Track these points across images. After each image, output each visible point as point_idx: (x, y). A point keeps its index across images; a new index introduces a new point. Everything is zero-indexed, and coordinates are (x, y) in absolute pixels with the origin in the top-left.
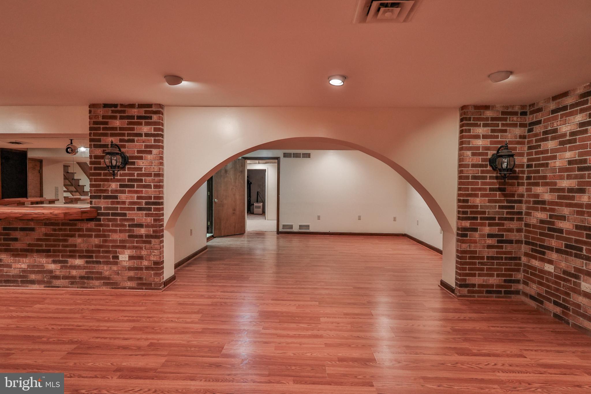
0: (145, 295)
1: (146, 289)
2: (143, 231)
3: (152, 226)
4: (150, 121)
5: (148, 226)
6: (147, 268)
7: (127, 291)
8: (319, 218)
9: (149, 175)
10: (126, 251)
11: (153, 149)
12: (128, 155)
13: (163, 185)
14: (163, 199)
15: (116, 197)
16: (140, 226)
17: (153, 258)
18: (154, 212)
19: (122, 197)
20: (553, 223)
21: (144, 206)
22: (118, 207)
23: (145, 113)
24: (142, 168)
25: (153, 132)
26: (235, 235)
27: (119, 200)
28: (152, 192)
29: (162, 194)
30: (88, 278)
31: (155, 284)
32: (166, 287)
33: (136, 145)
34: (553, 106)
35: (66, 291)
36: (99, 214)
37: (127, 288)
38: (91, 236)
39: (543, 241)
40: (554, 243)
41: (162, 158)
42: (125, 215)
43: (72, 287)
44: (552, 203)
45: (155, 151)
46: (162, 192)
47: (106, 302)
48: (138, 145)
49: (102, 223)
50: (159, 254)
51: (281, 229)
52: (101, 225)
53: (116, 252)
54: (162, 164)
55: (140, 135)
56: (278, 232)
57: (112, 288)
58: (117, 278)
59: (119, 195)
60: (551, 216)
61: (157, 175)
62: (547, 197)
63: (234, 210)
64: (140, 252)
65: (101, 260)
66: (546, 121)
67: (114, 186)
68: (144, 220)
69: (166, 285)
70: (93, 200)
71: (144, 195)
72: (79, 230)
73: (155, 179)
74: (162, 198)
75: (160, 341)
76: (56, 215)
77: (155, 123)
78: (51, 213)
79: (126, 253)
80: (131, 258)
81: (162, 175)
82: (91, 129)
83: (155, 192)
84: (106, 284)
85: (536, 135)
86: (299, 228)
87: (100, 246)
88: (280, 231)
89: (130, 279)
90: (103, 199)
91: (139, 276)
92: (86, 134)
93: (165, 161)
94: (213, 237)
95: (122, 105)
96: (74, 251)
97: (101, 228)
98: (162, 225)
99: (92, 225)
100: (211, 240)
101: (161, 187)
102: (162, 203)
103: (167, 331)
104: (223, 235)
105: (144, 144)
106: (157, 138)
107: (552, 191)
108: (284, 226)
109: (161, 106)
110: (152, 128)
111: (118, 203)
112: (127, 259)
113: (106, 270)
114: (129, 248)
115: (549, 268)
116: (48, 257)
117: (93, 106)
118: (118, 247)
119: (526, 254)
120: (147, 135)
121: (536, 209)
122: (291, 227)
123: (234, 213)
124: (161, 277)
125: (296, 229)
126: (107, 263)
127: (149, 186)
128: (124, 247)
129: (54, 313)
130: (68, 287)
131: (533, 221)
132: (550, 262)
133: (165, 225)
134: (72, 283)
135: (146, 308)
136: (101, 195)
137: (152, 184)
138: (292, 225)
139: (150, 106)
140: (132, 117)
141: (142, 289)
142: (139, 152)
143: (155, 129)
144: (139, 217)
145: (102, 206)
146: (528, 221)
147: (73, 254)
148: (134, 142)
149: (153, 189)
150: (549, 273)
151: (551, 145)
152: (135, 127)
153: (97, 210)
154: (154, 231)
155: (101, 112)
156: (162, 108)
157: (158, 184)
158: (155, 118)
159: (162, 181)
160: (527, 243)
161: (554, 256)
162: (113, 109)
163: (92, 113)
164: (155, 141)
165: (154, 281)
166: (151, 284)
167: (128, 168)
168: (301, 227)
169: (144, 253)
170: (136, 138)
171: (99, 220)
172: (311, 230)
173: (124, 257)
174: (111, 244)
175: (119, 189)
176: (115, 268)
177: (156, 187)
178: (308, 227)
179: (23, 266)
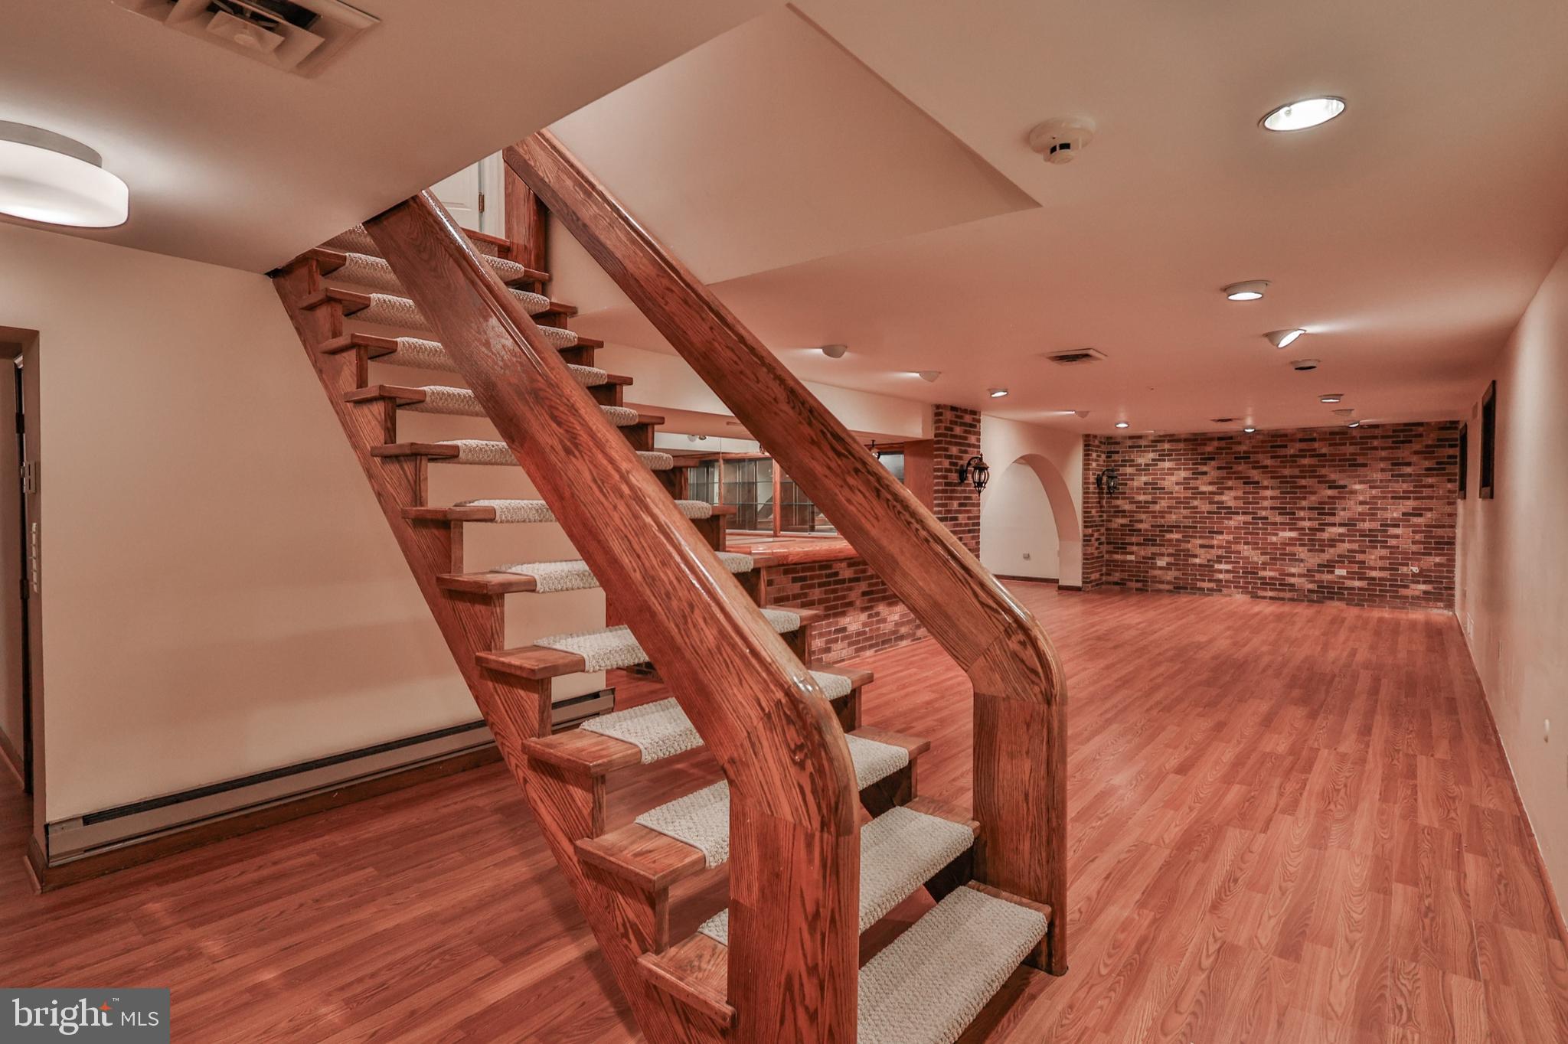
4: (975, 430)
20: (1133, 526)
23: (973, 421)
27: (958, 522)
34: (1129, 443)
39: (1125, 539)
40: (1134, 539)
44: (1130, 512)
55: (970, 445)
60: (1130, 521)
62: (1127, 507)
66: (1123, 452)
67: (955, 505)
85: (1114, 461)
95: (961, 410)
107: (1131, 503)
110: (976, 438)
115: (1132, 558)
119: (1107, 552)
121: (1117, 517)
131: (1114, 525)
132: (1131, 553)
139: (975, 412)
140: (966, 424)
146: (1109, 527)
148: (967, 453)
150: (1131, 561)
151: (1129, 470)
152: (968, 435)
155: (949, 415)
158: (978, 427)
160: (1108, 543)
161: (1135, 548)
170: (968, 449)
175: (958, 508)
179: (896, 617)
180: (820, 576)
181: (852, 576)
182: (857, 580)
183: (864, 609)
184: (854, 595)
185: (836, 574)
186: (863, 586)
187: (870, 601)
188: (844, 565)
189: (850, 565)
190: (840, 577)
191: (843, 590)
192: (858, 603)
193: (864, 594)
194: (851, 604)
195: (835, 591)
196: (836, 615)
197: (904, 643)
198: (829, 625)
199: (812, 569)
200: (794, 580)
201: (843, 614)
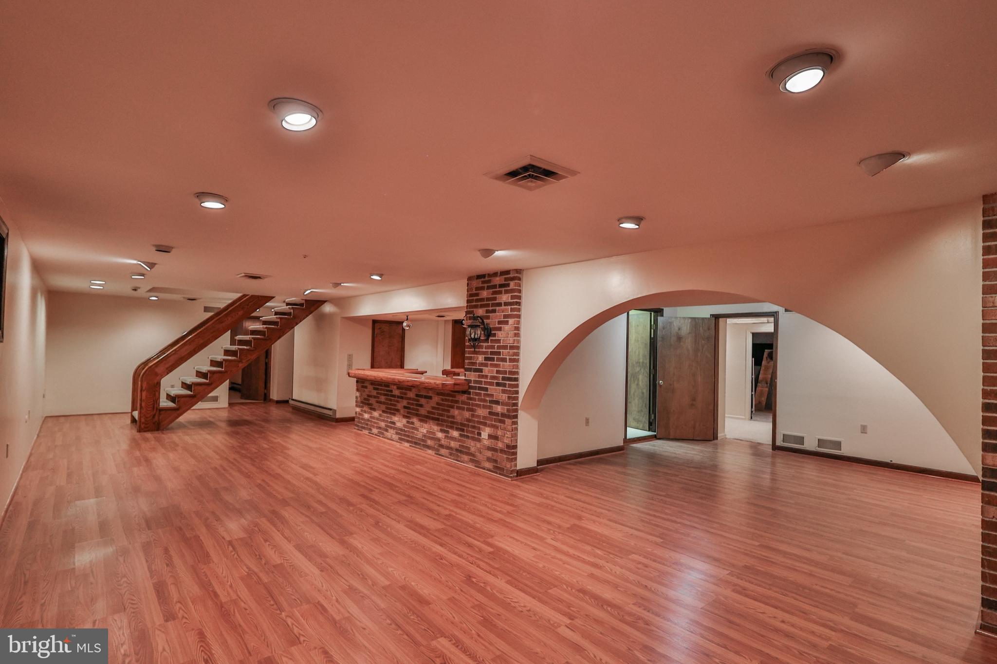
0: (494, 480)
1: (500, 474)
2: (499, 409)
3: (507, 404)
4: (508, 288)
5: (503, 404)
6: (502, 451)
7: (485, 472)
8: (864, 429)
9: (505, 347)
10: (486, 428)
11: (509, 319)
12: (491, 326)
13: (518, 359)
14: (518, 375)
15: (481, 371)
16: (497, 402)
17: (507, 441)
18: (508, 389)
19: (486, 370)
21: (501, 381)
22: (482, 381)
23: (505, 281)
24: (501, 340)
25: (510, 301)
26: (693, 440)
27: (483, 374)
28: (507, 366)
29: (516, 369)
30: (461, 452)
31: (507, 470)
32: (519, 478)
33: (497, 316)
35: (445, 461)
36: (470, 387)
37: (486, 468)
38: (463, 409)
41: (517, 329)
42: (486, 389)
43: (450, 458)
45: (511, 321)
46: (517, 367)
47: (460, 477)
48: (498, 316)
49: (472, 396)
50: (510, 436)
51: (779, 442)
52: (470, 399)
53: (479, 429)
54: (517, 335)
55: (500, 305)
56: (775, 447)
57: (476, 466)
58: (479, 457)
59: (484, 368)
61: (512, 348)
63: (694, 399)
64: (497, 432)
65: (470, 435)
67: (481, 358)
68: (500, 396)
69: (520, 476)
70: (467, 373)
71: (501, 369)
72: (457, 402)
73: (509, 352)
74: (517, 373)
75: (457, 516)
76: (437, 385)
77: (512, 291)
78: (435, 383)
79: (487, 431)
80: (490, 437)
81: (518, 348)
82: (468, 301)
83: (509, 366)
84: (472, 461)
86: (817, 445)
87: (469, 420)
88: (777, 444)
89: (489, 460)
90: (474, 372)
91: (494, 458)
92: (464, 307)
93: (522, 332)
94: (655, 437)
95: (490, 275)
96: (452, 423)
97: (471, 402)
98: (516, 405)
99: (464, 397)
100: (650, 441)
101: (517, 361)
102: (516, 380)
103: (473, 511)
104: (672, 436)
105: (503, 314)
106: (512, 307)
108: (786, 438)
109: (519, 271)
110: (509, 296)
111: (483, 376)
112: (487, 438)
113: (472, 445)
114: (489, 426)
116: (438, 425)
117: (470, 279)
118: (481, 423)
120: (506, 304)
122: (801, 440)
123: (692, 405)
124: (513, 463)
125: (810, 444)
126: (473, 439)
127: (504, 360)
128: (485, 424)
129: (422, 474)
130: (448, 458)
133: (519, 405)
134: (451, 454)
135: (481, 489)
136: (471, 368)
137: (508, 357)
138: (803, 438)
139: (507, 272)
140: (495, 286)
141: (497, 473)
142: (500, 323)
143: (512, 297)
144: (497, 392)
145: (472, 379)
147: (453, 425)
148: (496, 312)
149: (508, 363)
152: (497, 296)
153: (469, 384)
154: (508, 410)
155: (476, 283)
156: (520, 273)
157: (512, 357)
158: (512, 285)
159: (518, 354)
162: (483, 279)
163: (469, 285)
164: (512, 310)
165: (505, 467)
166: (503, 469)
167: (491, 340)
168: (821, 442)
169: (499, 433)
170: (497, 308)
171: (469, 393)
172: (845, 451)
173: (485, 434)
174: (476, 420)
175: (484, 362)
176: (478, 445)
177: (511, 360)
178: (838, 445)
179: (425, 431)
180: (384, 390)
181: (399, 395)
182: (402, 398)
183: (405, 417)
184: (399, 406)
185: (391, 391)
186: (405, 403)
187: (408, 413)
188: (395, 387)
189: (398, 388)
190: (393, 394)
191: (394, 401)
192: (402, 411)
193: (405, 407)
194: (398, 410)
195: (391, 400)
196: (391, 413)
197: (430, 452)
198: (388, 417)
199: (381, 385)
200: (375, 389)
201: (394, 414)
